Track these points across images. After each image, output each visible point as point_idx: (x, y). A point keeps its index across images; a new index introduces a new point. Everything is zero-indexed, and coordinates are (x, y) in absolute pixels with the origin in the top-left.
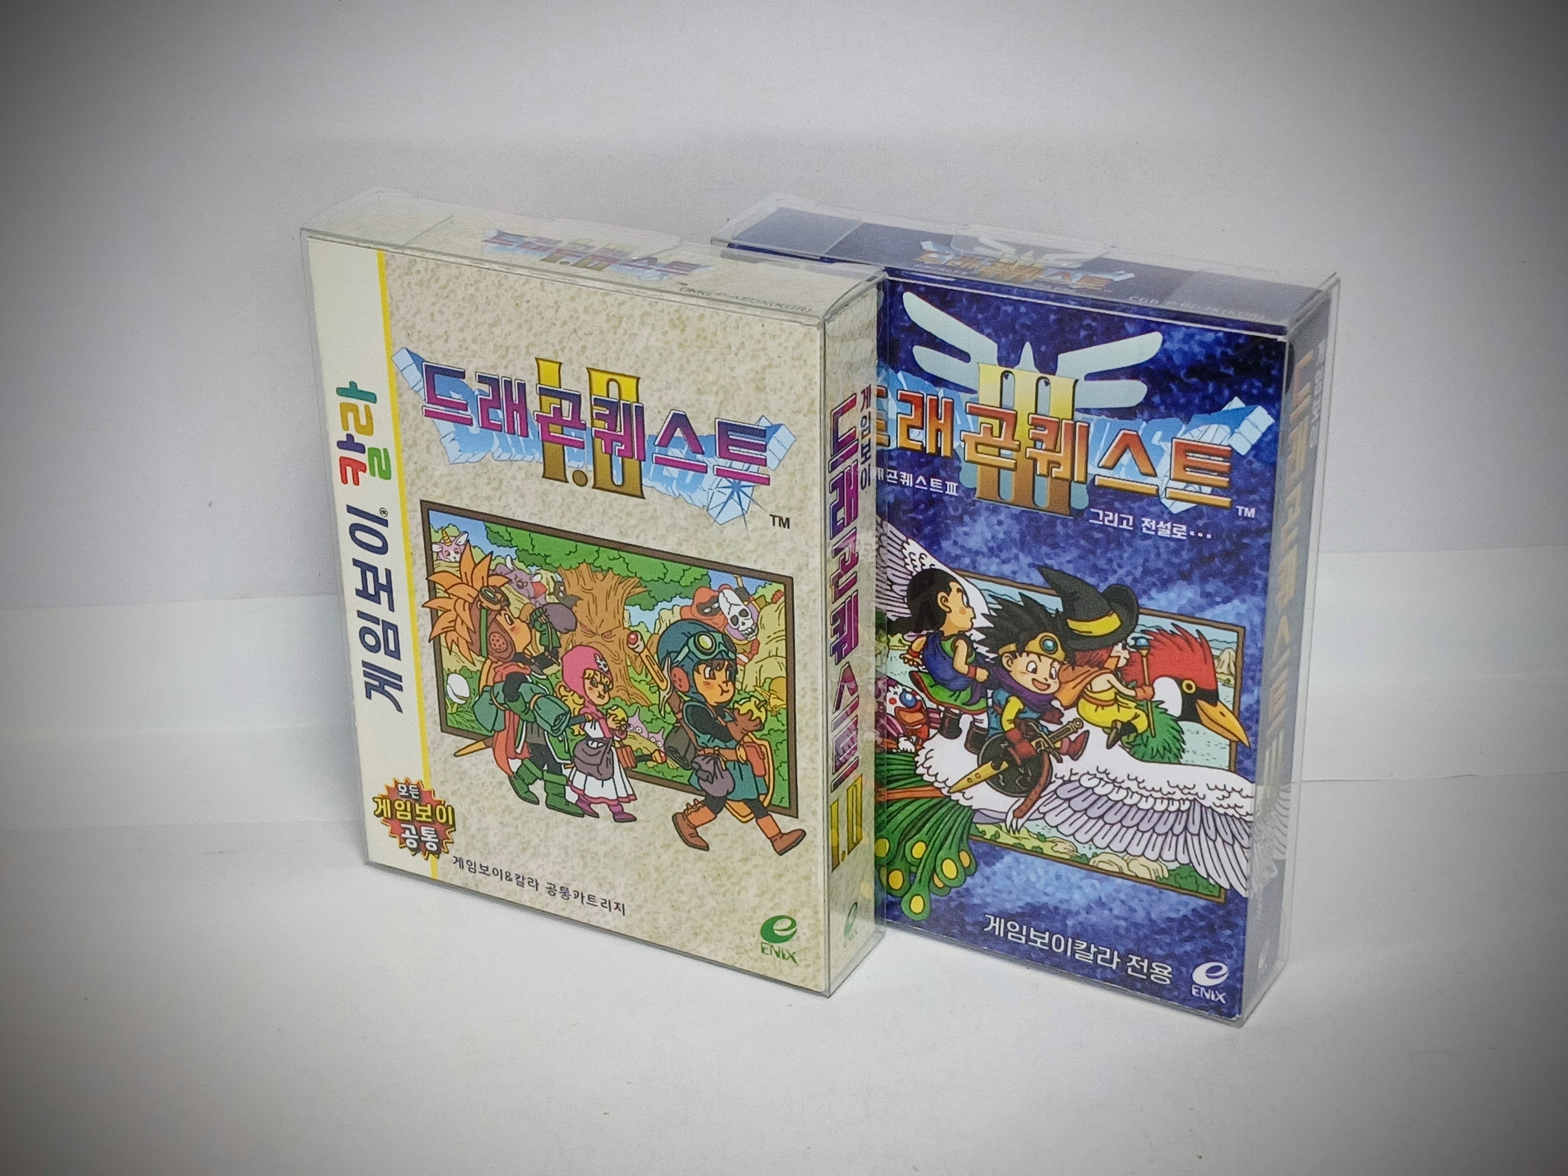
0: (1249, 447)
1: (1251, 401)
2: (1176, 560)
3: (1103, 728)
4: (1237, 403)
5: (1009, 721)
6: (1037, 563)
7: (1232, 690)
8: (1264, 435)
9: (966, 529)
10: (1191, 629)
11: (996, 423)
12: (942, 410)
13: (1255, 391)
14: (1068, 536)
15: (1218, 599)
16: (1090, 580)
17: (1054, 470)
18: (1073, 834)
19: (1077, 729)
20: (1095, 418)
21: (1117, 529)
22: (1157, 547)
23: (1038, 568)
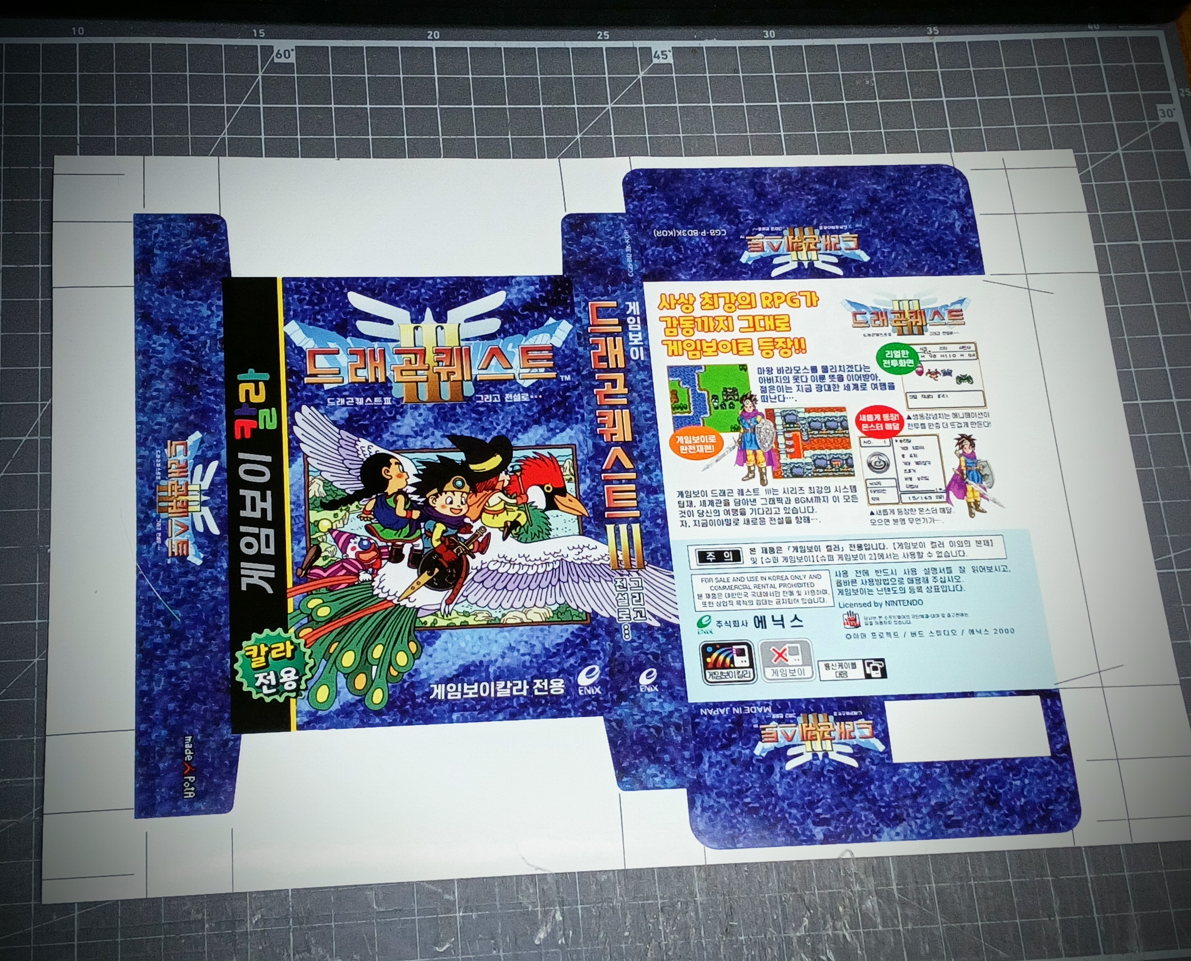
0: (562, 343)
1: (559, 318)
2: (530, 413)
3: (499, 528)
4: (552, 320)
5: (437, 540)
8: (569, 335)
9: (399, 423)
11: (412, 356)
12: (377, 356)
13: (560, 313)
14: (464, 414)
15: (557, 431)
16: (480, 437)
17: (452, 376)
18: (487, 605)
19: (482, 533)
20: (473, 342)
21: (492, 403)
22: (518, 408)
23: (448, 437)
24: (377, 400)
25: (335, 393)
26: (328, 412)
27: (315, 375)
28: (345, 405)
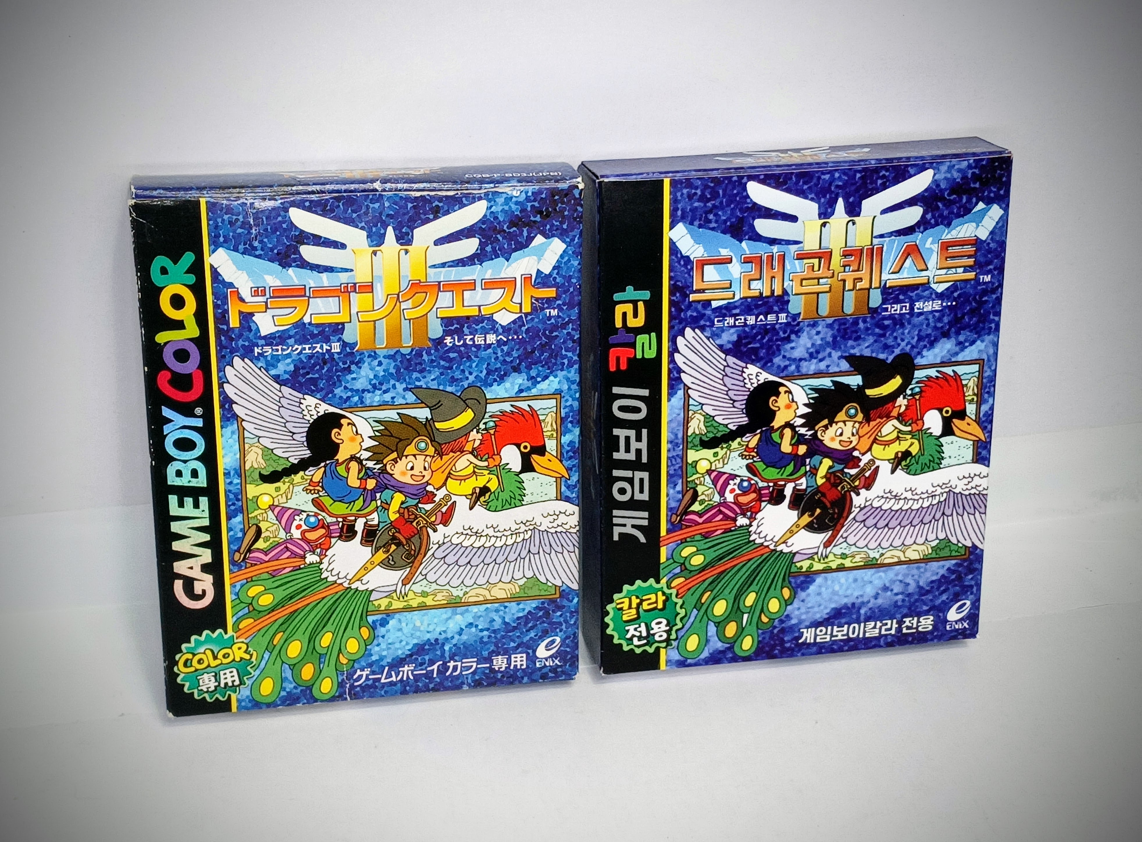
0: (988, 234)
1: (989, 202)
2: (939, 325)
3: (889, 460)
4: (981, 205)
5: (822, 478)
6: (844, 355)
7: (975, 405)
8: (997, 223)
9: (793, 345)
10: (948, 370)
11: (816, 261)
12: (776, 263)
13: (992, 195)
14: (867, 329)
15: (967, 344)
16: (882, 356)
17: (858, 284)
18: (866, 546)
19: (870, 467)
20: (887, 239)
21: (900, 314)
22: (927, 319)
23: (845, 358)
24: (771, 317)
25: (724, 311)
26: (715, 336)
27: (703, 291)
28: (735, 326)
